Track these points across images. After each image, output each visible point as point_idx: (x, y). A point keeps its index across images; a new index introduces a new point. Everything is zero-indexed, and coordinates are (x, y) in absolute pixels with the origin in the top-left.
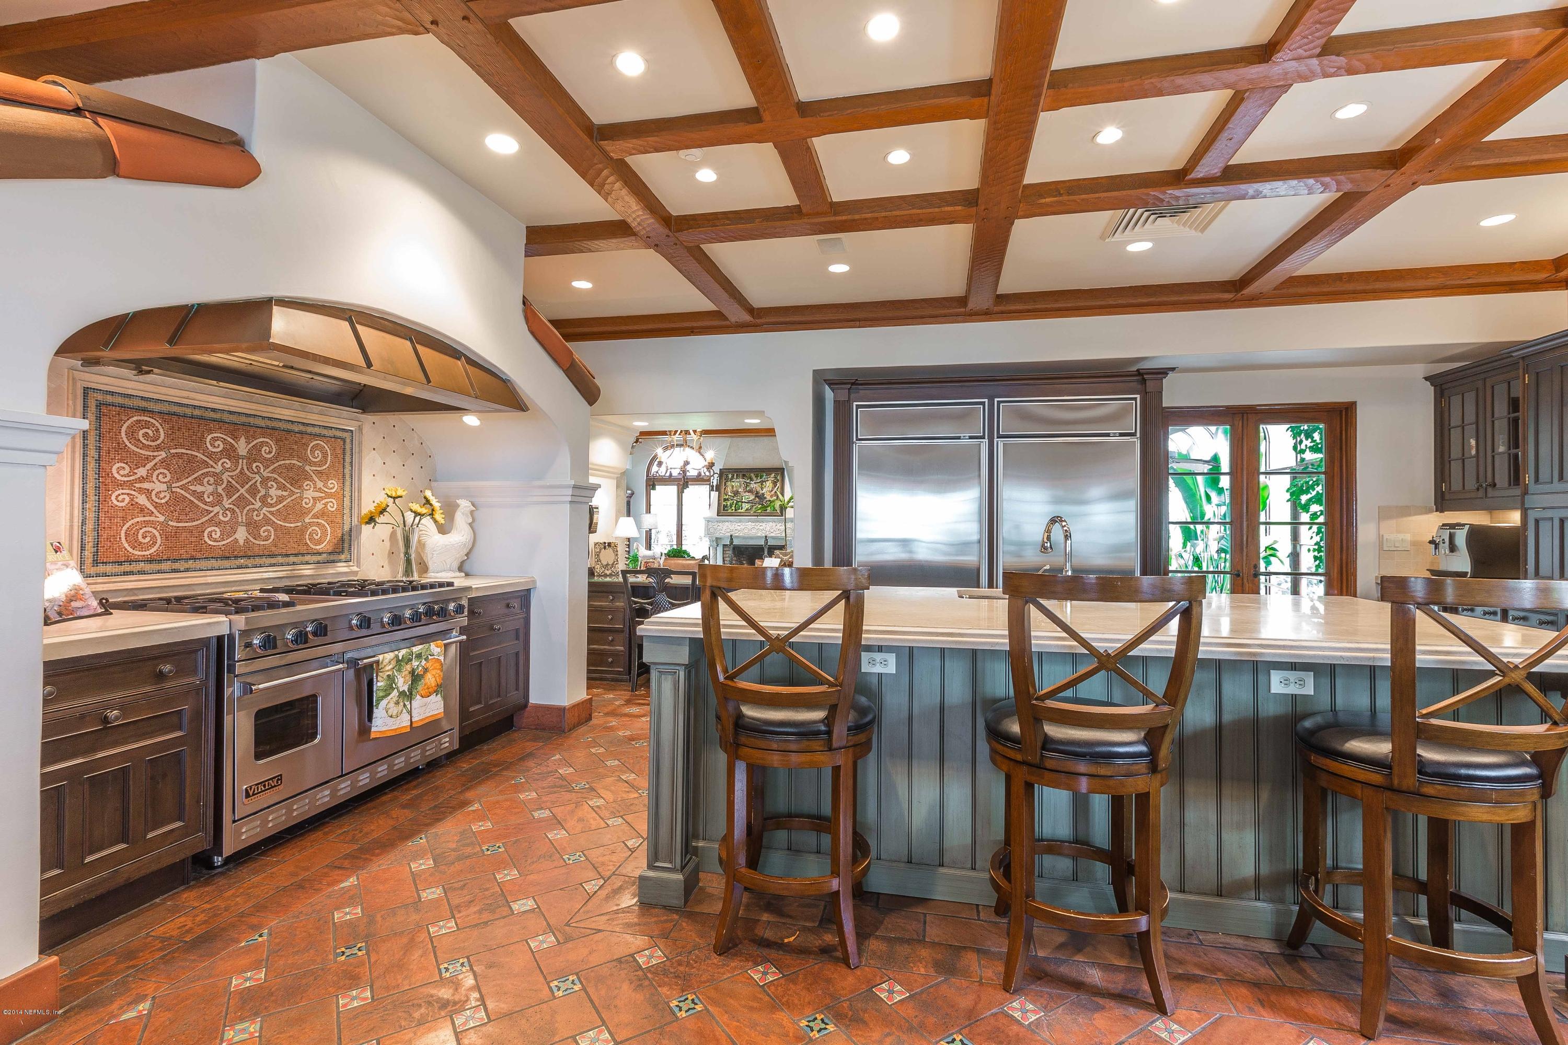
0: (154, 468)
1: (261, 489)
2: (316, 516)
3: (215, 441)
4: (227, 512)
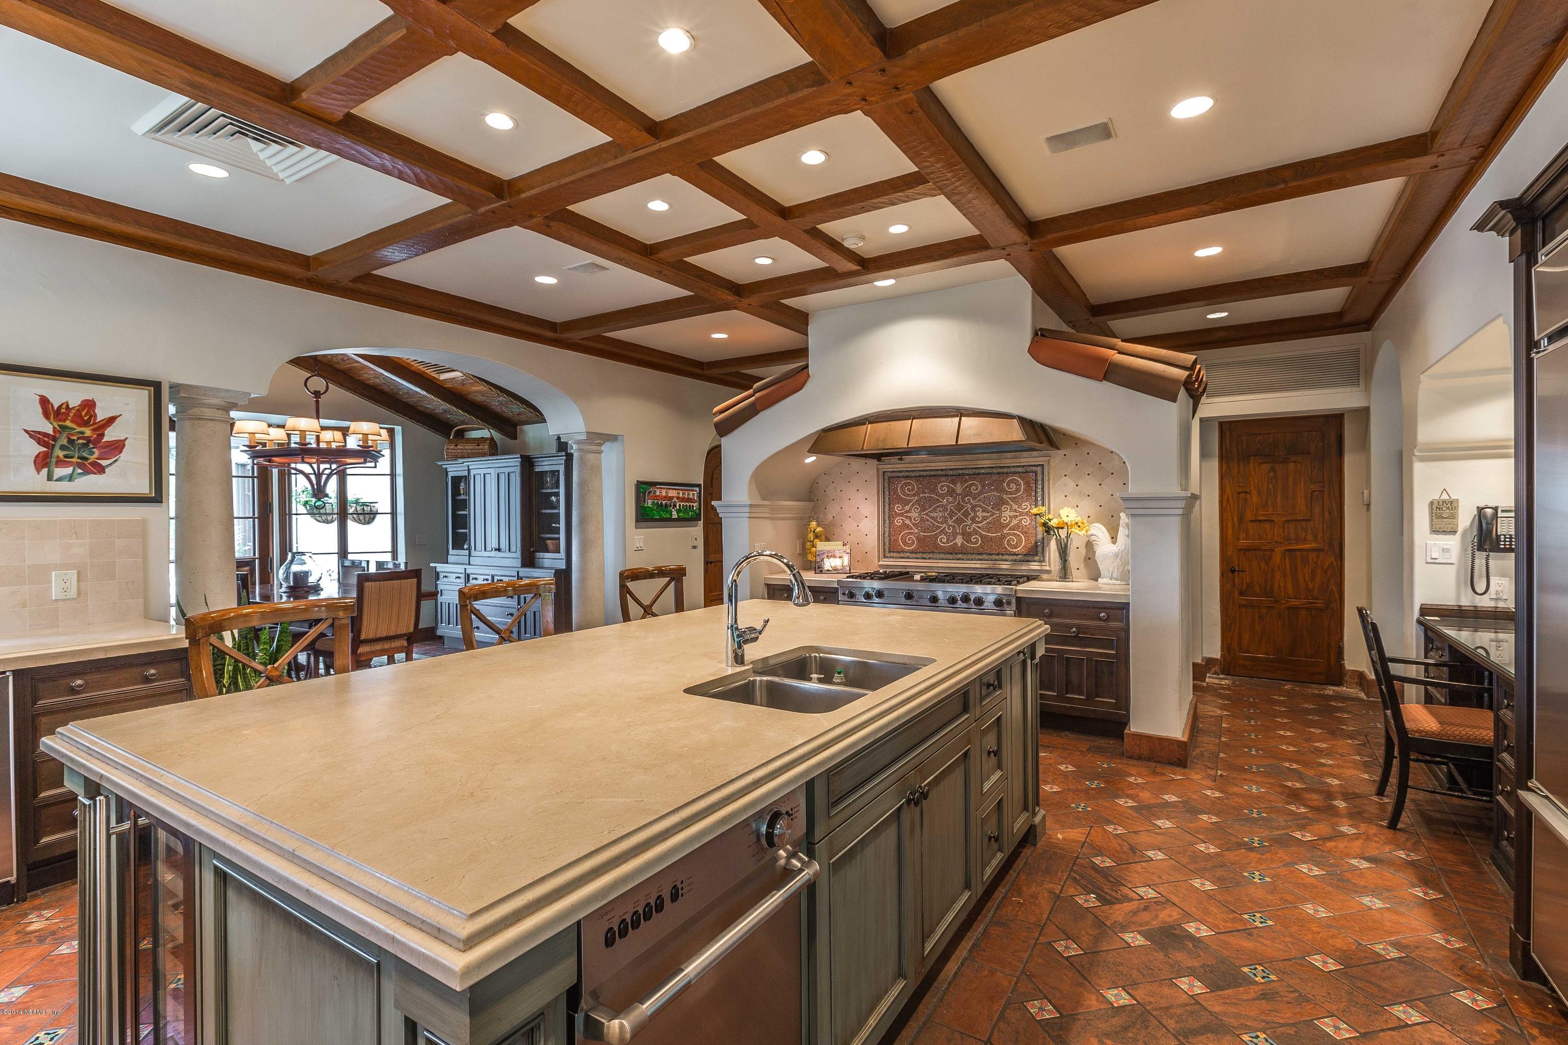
0: (913, 505)
1: (971, 513)
2: (1010, 529)
3: (943, 487)
4: (951, 527)
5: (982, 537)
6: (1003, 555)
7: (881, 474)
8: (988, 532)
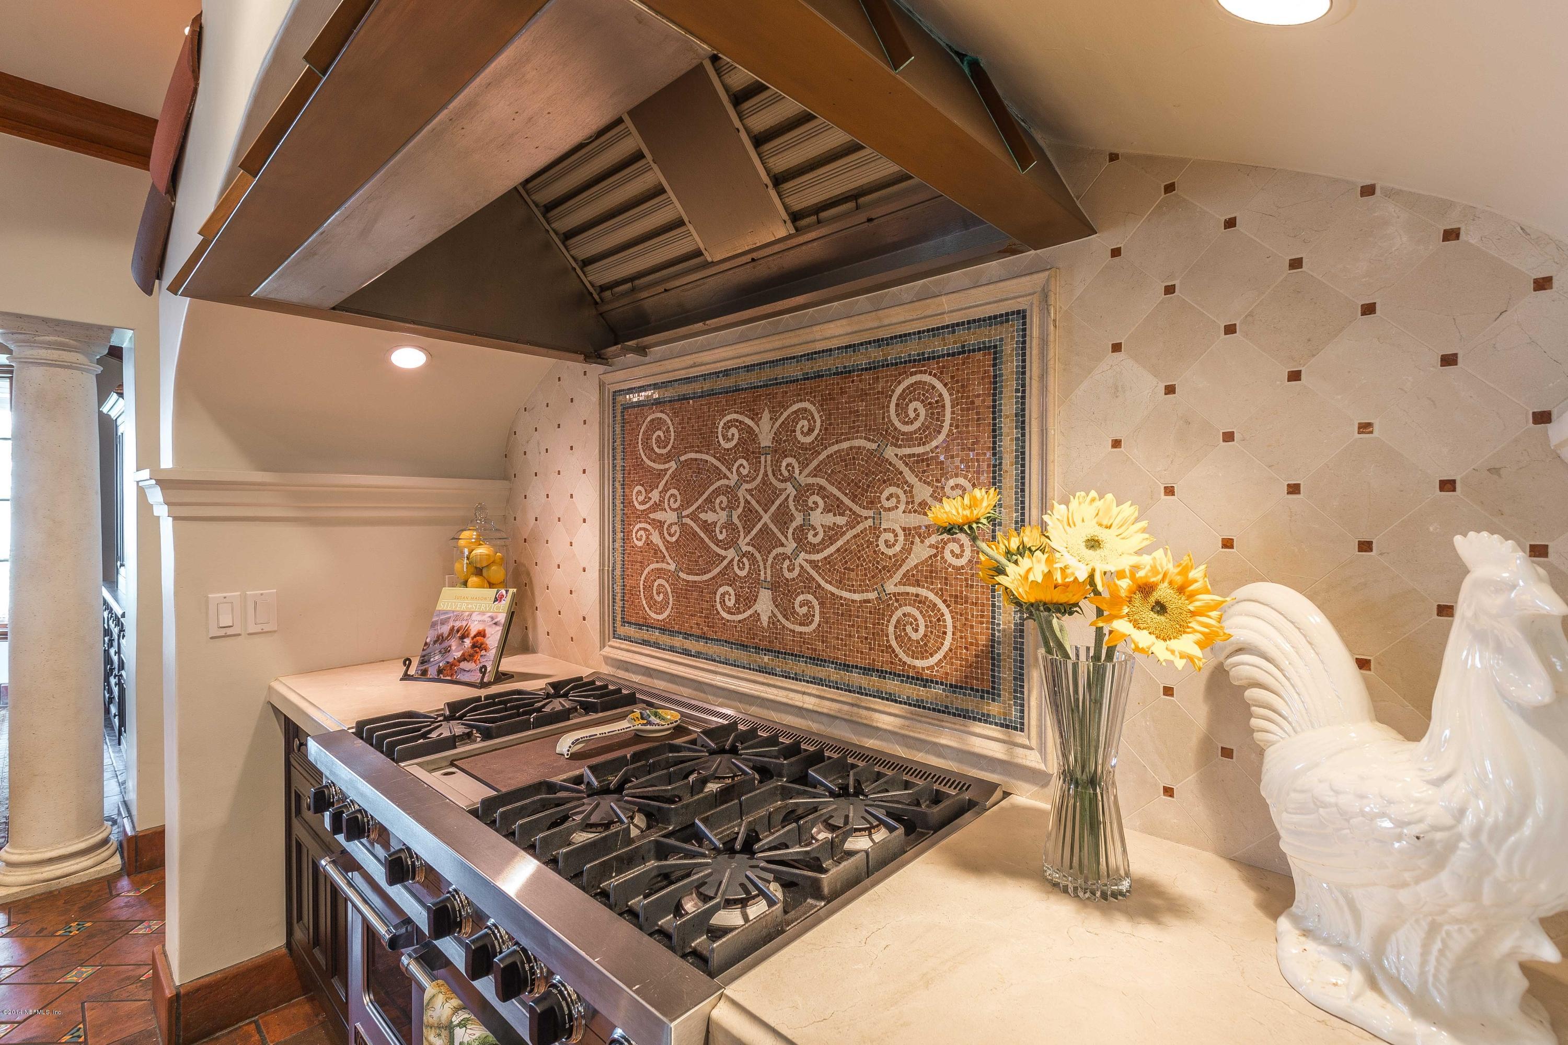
0: (666, 488)
1: (796, 513)
2: (908, 579)
3: (729, 428)
4: (745, 560)
5: (825, 600)
6: (882, 674)
7: (608, 397)
8: (840, 584)
